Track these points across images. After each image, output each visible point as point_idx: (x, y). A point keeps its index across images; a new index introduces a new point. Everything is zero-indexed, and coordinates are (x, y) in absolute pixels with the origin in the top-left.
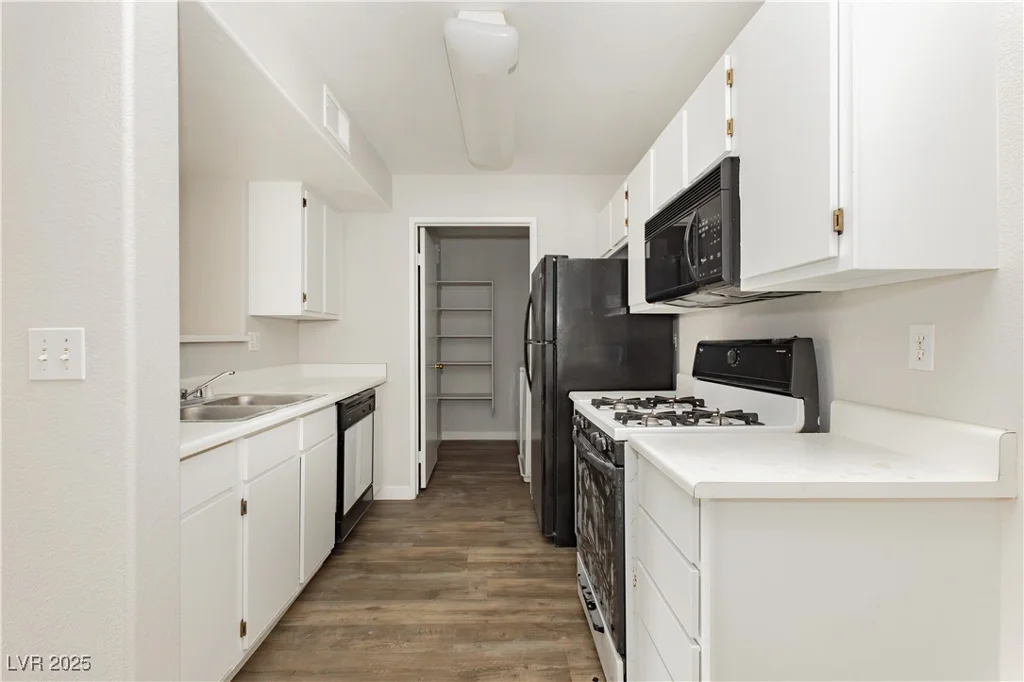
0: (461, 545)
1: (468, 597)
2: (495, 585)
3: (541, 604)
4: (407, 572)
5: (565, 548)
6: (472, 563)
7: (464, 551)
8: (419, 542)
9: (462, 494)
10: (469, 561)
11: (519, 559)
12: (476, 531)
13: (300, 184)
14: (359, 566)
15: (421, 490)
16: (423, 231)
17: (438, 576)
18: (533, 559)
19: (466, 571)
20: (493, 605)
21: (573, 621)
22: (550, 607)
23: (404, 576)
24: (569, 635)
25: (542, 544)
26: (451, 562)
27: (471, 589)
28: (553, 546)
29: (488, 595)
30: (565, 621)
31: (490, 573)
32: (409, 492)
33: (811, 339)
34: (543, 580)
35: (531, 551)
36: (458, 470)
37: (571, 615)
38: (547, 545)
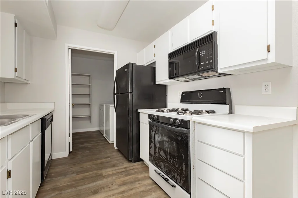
0: (98, 170)
1: (111, 189)
2: (119, 181)
3: (139, 184)
4: (79, 186)
5: (136, 163)
6: (106, 176)
7: (100, 172)
8: (78, 173)
9: (88, 151)
10: (104, 175)
11: (122, 170)
12: (100, 164)
13: (14, 15)
14: (54, 189)
15: (70, 152)
16: (70, 50)
17: (94, 184)
18: (127, 169)
19: (105, 179)
20: (123, 189)
21: (153, 187)
22: (143, 184)
23: (79, 188)
24: (154, 192)
25: (127, 163)
26: (97, 177)
27: (110, 185)
28: (132, 163)
29: (118, 186)
30: (151, 187)
31: (114, 177)
32: (65, 154)
33: (229, 88)
34: (135, 175)
35: (125, 166)
36: (82, 143)
37: (150, 185)
38: (129, 163)
